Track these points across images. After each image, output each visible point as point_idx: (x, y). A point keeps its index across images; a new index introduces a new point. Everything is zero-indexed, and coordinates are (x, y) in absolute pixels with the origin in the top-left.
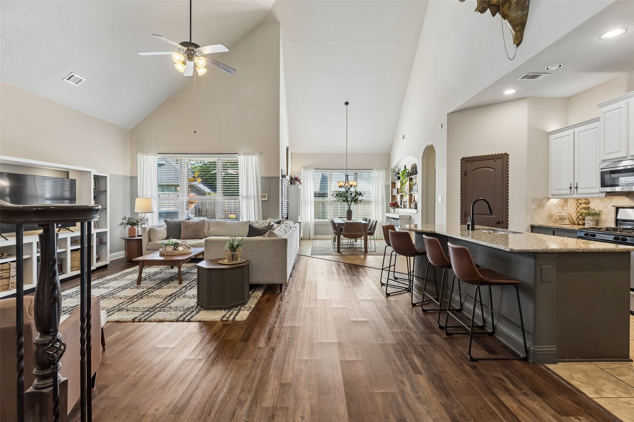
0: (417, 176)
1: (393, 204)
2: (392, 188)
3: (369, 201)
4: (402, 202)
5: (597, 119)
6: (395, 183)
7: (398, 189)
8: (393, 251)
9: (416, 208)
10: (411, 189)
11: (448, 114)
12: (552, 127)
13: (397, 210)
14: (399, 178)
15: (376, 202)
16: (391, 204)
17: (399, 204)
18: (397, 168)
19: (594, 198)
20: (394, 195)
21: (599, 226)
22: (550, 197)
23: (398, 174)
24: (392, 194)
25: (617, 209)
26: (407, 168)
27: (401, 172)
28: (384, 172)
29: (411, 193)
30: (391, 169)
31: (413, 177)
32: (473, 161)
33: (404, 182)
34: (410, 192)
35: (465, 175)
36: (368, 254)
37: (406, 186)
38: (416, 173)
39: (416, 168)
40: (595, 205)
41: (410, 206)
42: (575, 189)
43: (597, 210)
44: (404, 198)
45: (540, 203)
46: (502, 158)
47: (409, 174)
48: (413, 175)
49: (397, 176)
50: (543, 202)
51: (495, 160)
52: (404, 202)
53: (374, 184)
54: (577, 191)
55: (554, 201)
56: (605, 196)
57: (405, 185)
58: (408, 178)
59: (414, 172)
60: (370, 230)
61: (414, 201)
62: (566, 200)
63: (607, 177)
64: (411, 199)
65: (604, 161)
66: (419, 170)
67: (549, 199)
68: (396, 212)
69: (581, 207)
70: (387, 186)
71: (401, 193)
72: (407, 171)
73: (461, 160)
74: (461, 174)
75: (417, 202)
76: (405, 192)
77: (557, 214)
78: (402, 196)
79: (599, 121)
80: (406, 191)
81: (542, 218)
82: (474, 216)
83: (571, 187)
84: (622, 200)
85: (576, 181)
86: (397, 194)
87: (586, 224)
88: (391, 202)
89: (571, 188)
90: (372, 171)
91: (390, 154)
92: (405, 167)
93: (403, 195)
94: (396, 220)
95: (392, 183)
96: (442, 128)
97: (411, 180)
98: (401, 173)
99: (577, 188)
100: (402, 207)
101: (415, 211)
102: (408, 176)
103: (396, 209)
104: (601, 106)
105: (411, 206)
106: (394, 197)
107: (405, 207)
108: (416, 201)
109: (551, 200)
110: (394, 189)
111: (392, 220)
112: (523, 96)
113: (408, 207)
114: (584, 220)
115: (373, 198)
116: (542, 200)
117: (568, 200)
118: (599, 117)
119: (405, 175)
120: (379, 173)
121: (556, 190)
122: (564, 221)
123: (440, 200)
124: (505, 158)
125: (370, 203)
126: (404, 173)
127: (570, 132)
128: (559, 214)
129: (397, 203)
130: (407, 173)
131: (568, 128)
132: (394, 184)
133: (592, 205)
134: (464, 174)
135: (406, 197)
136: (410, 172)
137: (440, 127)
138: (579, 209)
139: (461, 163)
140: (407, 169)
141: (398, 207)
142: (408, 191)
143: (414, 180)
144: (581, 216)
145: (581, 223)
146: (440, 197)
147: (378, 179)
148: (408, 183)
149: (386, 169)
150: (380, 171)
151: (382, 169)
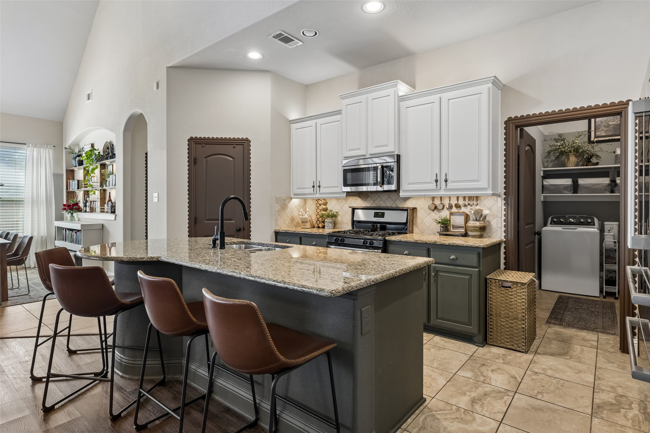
0: (114, 161)
1: (69, 206)
2: (68, 179)
3: (17, 201)
4: (87, 202)
5: (339, 112)
6: (73, 171)
7: (78, 181)
8: (62, 309)
9: (113, 212)
10: (103, 181)
11: (168, 68)
12: (293, 115)
13: (77, 215)
14: (81, 163)
15: (35, 202)
16: (64, 205)
17: (81, 205)
18: (77, 148)
19: (331, 198)
20: (71, 190)
21: (338, 228)
22: (292, 197)
23: (79, 156)
24: (67, 189)
25: (354, 210)
26: (95, 147)
27: (84, 153)
28: (51, 151)
29: (104, 188)
30: (66, 148)
31: (107, 162)
32: (206, 144)
33: (90, 169)
34: (101, 185)
35: (195, 163)
36: (9, 303)
37: (94, 177)
38: (113, 156)
39: (113, 149)
40: (333, 206)
41: (102, 209)
42: (318, 188)
43: (334, 211)
44: (91, 196)
45: (283, 203)
46: (243, 145)
47: (100, 158)
48: (107, 159)
49: (77, 159)
50: (286, 202)
51: (235, 145)
52: (91, 202)
53: (29, 171)
54: (320, 190)
55: (295, 202)
56: (346, 196)
57: (92, 175)
58: (98, 165)
59: (109, 154)
60: (16, 254)
61: (109, 201)
62: (305, 200)
63: (349, 175)
64: (105, 198)
65: (346, 158)
66: (119, 151)
67: (291, 198)
68: (76, 219)
69: (321, 208)
70: (57, 177)
71: (85, 187)
72: (97, 152)
73: (188, 140)
74: (188, 162)
75: (115, 203)
76: (92, 186)
77: (300, 216)
78: (87, 193)
79: (341, 114)
80: (94, 184)
81: (285, 222)
82: (224, 222)
83: (314, 185)
84: (355, 201)
85: (318, 179)
86: (78, 188)
87: (326, 227)
88: (65, 203)
89: (313, 187)
90: (25, 146)
91: (62, 123)
92: (92, 145)
93: (88, 191)
94: (76, 233)
95: (67, 170)
96: (158, 88)
97: (103, 166)
98: (84, 155)
99: (319, 187)
100: (88, 209)
101: (112, 217)
102: (98, 160)
103: (75, 214)
104: (343, 97)
105: (104, 209)
106: (71, 194)
107: (92, 210)
108: (113, 201)
109: (293, 200)
110: (71, 181)
111: (67, 232)
112: (266, 69)
113: (98, 209)
114: (324, 222)
115: (26, 194)
116: (285, 200)
117: (307, 200)
118: (341, 110)
119: (92, 159)
120: (39, 153)
121: (298, 189)
122: (306, 224)
123: (156, 200)
124: (246, 145)
125: (20, 204)
126: (91, 155)
127: (312, 123)
128: (302, 217)
129: (77, 204)
130: (96, 155)
131: (311, 118)
132: (71, 173)
133: (329, 206)
134: (193, 162)
135: (94, 193)
136: (102, 154)
137: (155, 87)
138: (318, 211)
139: (188, 145)
140: (95, 150)
141: (79, 210)
142: (99, 184)
143: (110, 168)
144: (320, 218)
145: (320, 225)
146: (156, 195)
147: (37, 162)
148: (97, 172)
149: (54, 146)
150: (42, 149)
151: (47, 146)
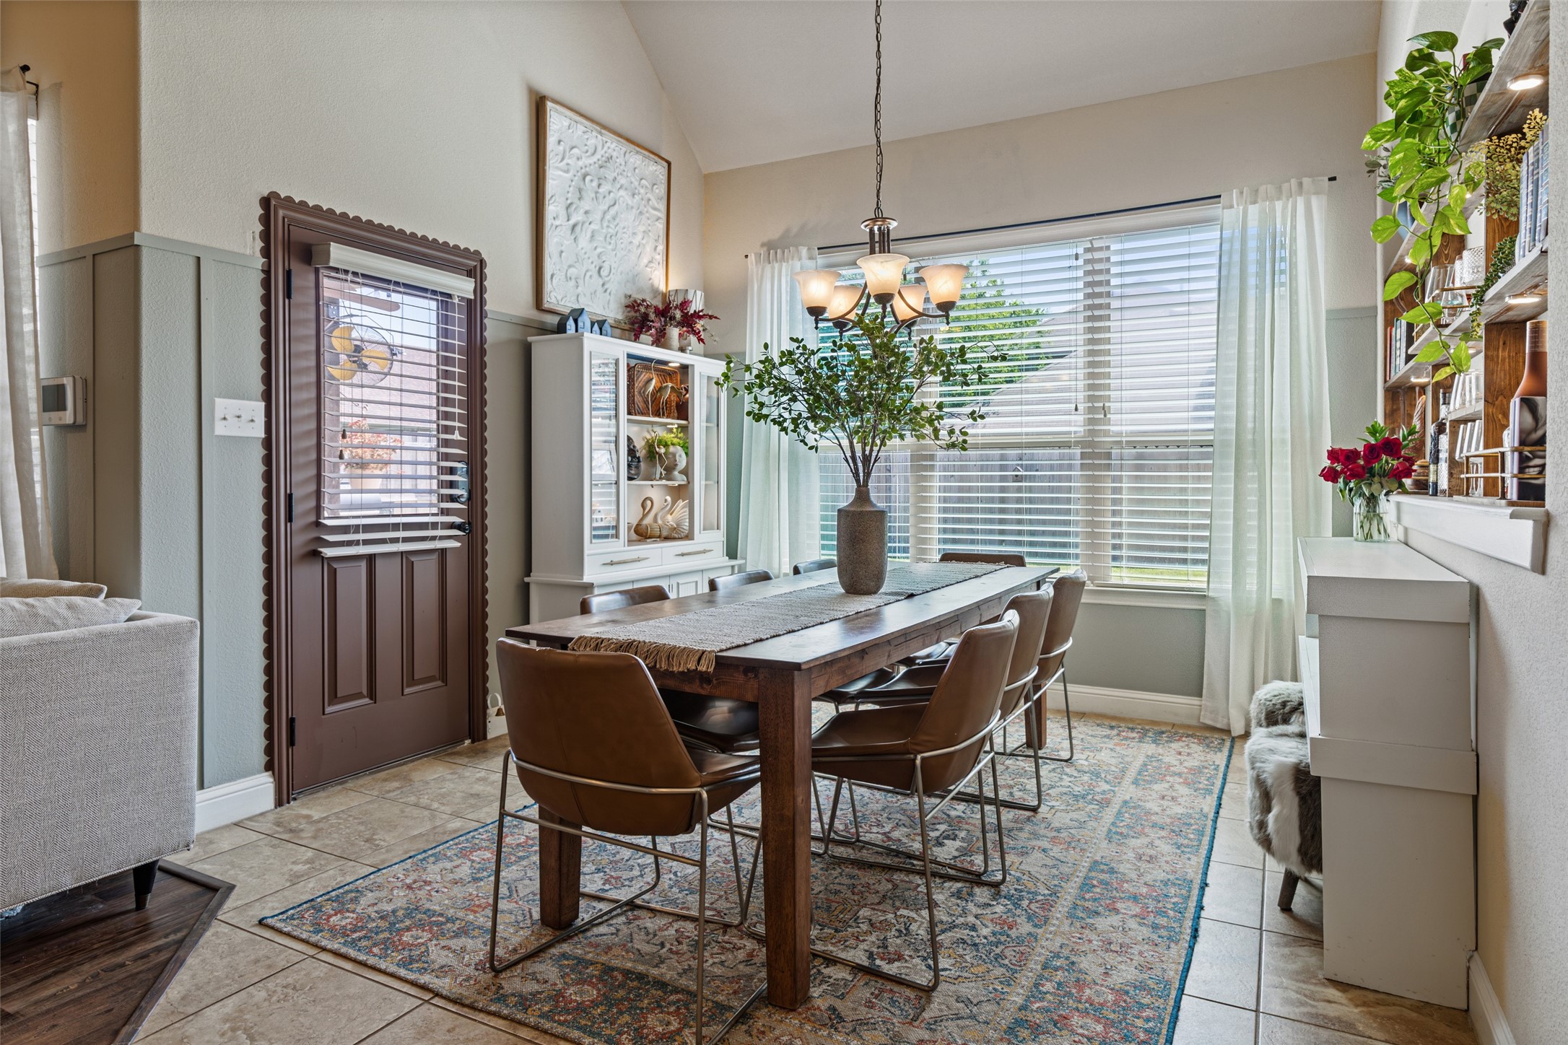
2: (1389, 323)
20: (1395, 377)
24: (1385, 376)
28: (1318, 204)
70: (1347, 319)
90: (1215, 209)
101: (1523, 535)
107: (1454, 479)
110: (1394, 332)
149: (1331, 179)
150: (1279, 205)
151: (1300, 184)
